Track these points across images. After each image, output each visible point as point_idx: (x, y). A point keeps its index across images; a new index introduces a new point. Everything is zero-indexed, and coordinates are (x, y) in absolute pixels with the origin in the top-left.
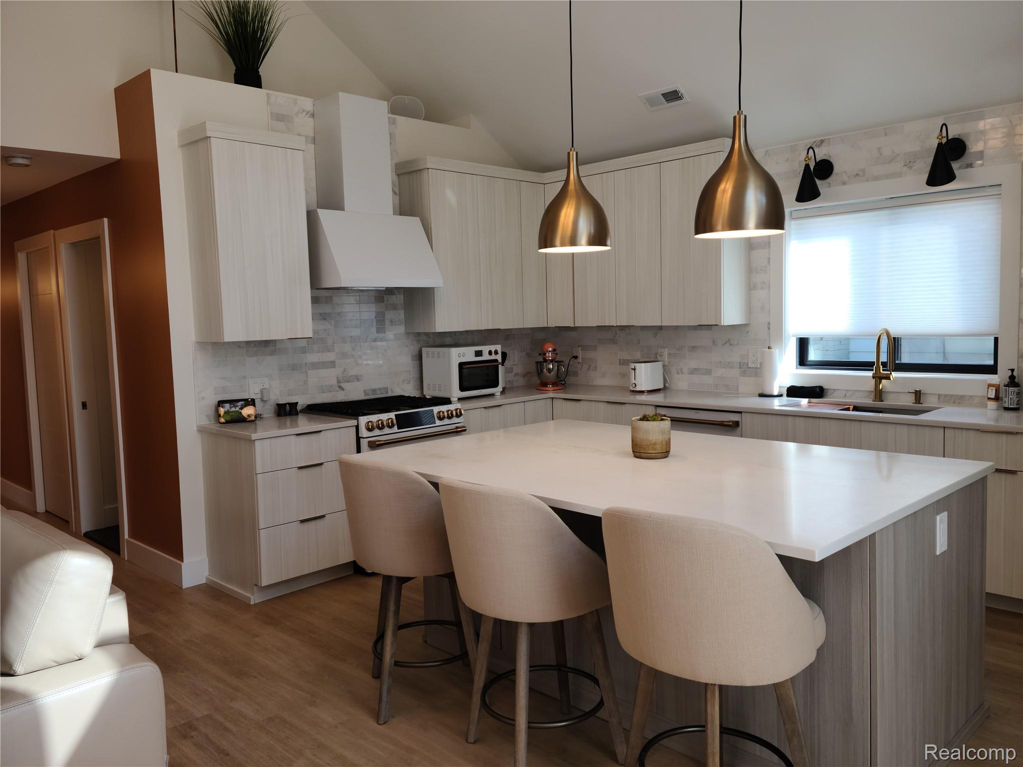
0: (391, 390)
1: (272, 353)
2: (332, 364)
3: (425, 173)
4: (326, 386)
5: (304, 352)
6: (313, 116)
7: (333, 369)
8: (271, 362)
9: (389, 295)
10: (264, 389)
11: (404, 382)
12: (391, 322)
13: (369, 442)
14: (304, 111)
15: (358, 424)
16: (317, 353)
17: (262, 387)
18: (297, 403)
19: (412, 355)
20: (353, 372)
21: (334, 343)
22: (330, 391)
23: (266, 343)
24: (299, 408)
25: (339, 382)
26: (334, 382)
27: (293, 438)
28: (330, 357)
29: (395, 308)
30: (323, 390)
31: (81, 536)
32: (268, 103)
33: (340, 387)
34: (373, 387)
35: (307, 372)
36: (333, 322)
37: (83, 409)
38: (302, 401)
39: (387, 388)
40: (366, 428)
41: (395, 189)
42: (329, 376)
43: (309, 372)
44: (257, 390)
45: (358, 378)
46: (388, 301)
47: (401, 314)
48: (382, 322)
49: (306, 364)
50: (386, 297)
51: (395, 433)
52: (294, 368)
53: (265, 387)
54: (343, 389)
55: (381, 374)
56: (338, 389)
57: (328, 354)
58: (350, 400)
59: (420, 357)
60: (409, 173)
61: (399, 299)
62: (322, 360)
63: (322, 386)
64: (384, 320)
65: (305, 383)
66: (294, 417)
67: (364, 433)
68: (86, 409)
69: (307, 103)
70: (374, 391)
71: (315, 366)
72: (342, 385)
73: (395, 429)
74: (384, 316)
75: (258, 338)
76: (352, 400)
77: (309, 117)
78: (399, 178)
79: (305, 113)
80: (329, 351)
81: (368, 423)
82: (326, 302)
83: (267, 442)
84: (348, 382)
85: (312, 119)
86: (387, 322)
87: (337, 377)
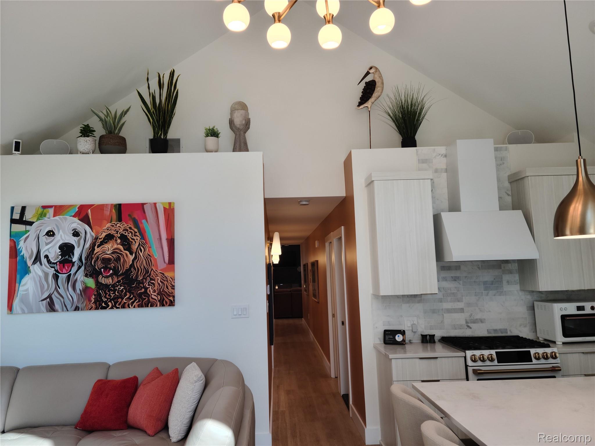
0: (510, 331)
1: (419, 302)
2: (462, 310)
3: (526, 179)
4: (457, 325)
5: (441, 302)
6: (446, 156)
7: (462, 314)
8: (418, 307)
9: (505, 263)
10: (414, 324)
11: (520, 326)
12: (508, 282)
13: (473, 370)
14: (440, 155)
15: (466, 356)
16: (450, 302)
17: (412, 323)
18: (435, 335)
19: (527, 306)
20: (479, 316)
21: (462, 296)
22: (461, 329)
23: (415, 296)
24: (436, 339)
25: (467, 322)
26: (464, 322)
27: (418, 360)
28: (460, 305)
29: (510, 272)
30: (455, 327)
31: (341, 396)
32: (417, 154)
33: (468, 326)
34: (495, 328)
35: (443, 315)
36: (461, 282)
37: (342, 325)
38: (439, 334)
39: (507, 329)
40: (471, 359)
41: (508, 192)
42: (460, 318)
43: (445, 315)
44: (409, 325)
45: (482, 321)
46: (504, 267)
47: (517, 277)
48: (500, 282)
49: (442, 309)
50: (503, 265)
51: (496, 366)
52: (434, 311)
53: (414, 323)
54: (471, 328)
55: (501, 319)
56: (466, 327)
57: (458, 303)
58: (476, 336)
59: (532, 308)
60: (516, 180)
61: (515, 266)
62: (453, 307)
63: (454, 325)
64: (502, 281)
65: (441, 322)
66: (432, 344)
67: (470, 363)
68: (344, 325)
69: (442, 150)
70: (495, 331)
71: (449, 311)
72: (469, 325)
73: (496, 362)
74: (502, 278)
75: (401, 293)
76: (478, 336)
77: (443, 157)
78: (511, 184)
79: (440, 156)
80: (459, 301)
81: (472, 356)
82: (456, 270)
83: (400, 361)
84: (474, 323)
85: (445, 158)
86: (505, 283)
87: (466, 319)
